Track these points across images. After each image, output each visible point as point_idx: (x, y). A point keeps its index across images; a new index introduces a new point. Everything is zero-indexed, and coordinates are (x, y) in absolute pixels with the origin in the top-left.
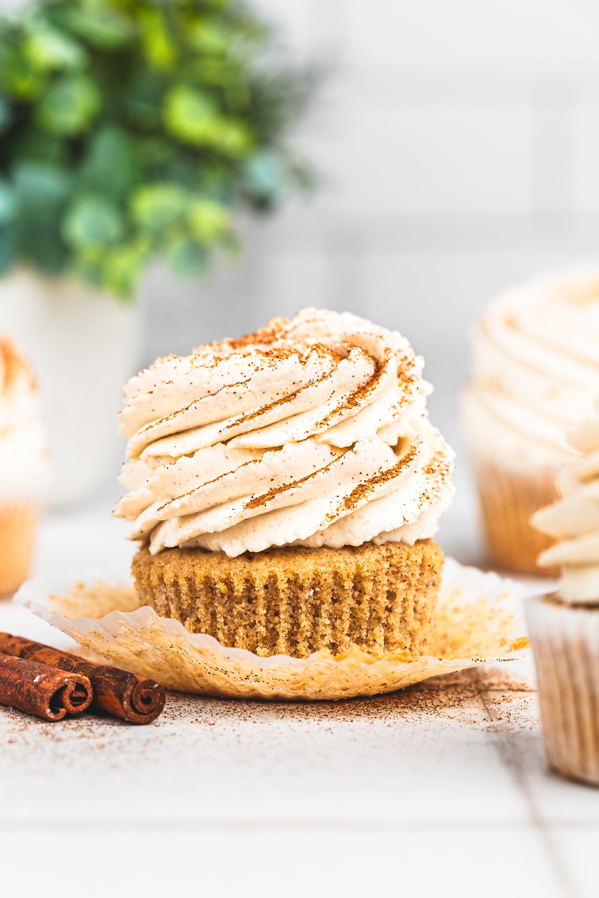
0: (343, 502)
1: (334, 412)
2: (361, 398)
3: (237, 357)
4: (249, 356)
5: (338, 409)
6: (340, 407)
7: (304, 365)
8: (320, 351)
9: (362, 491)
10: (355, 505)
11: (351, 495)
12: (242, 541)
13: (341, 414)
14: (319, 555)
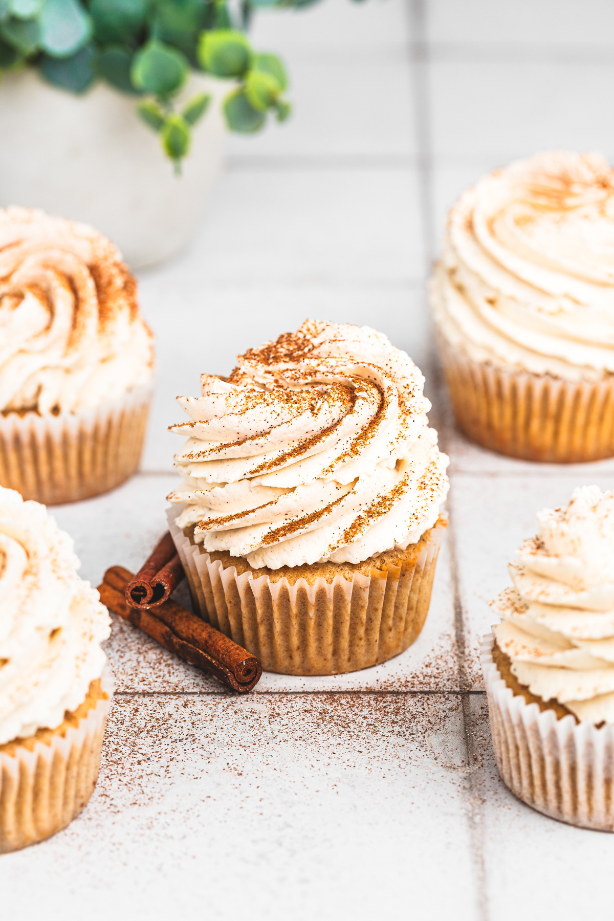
0: (343, 534)
1: (339, 458)
2: (362, 446)
3: (261, 406)
4: (271, 405)
5: (342, 456)
6: (344, 453)
7: (316, 417)
8: (331, 401)
9: (359, 525)
10: (352, 540)
11: (350, 528)
12: (263, 558)
13: (344, 461)
14: (324, 572)
